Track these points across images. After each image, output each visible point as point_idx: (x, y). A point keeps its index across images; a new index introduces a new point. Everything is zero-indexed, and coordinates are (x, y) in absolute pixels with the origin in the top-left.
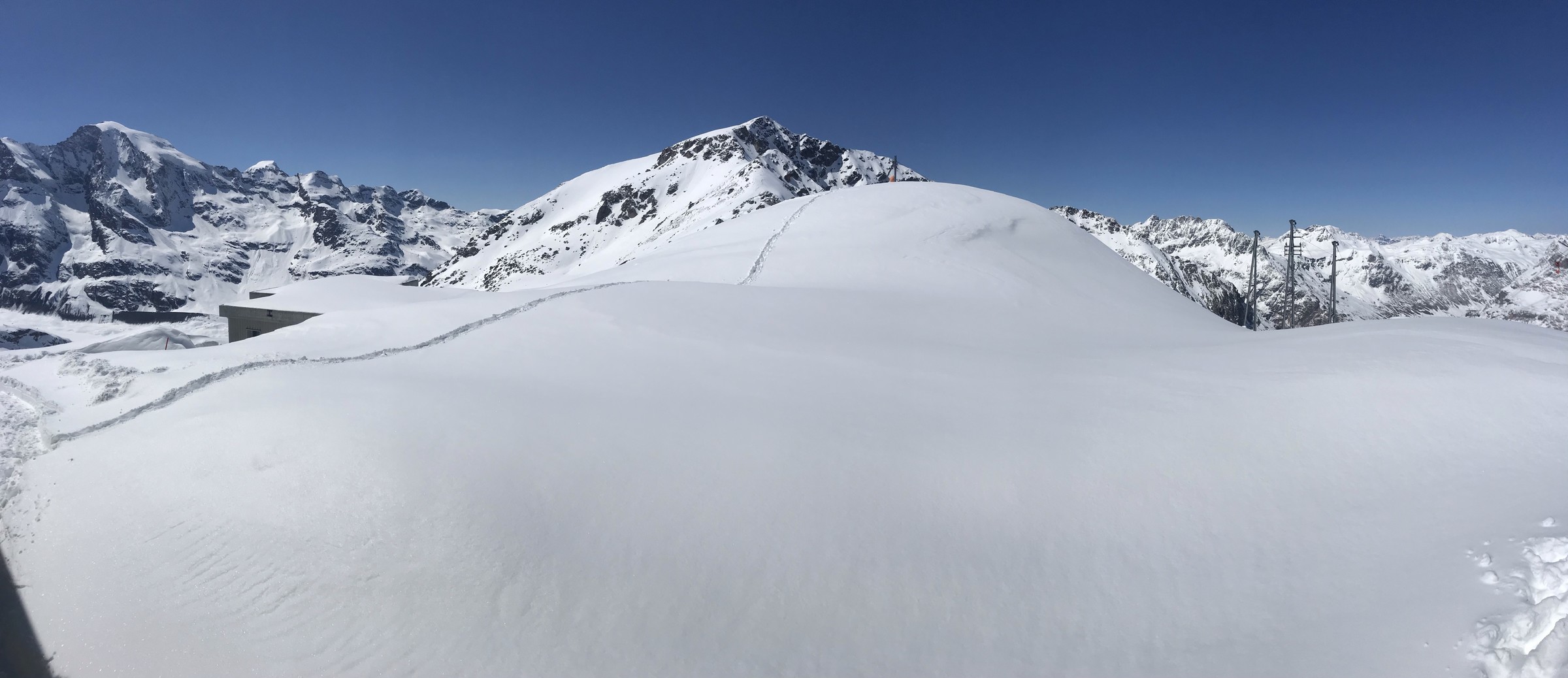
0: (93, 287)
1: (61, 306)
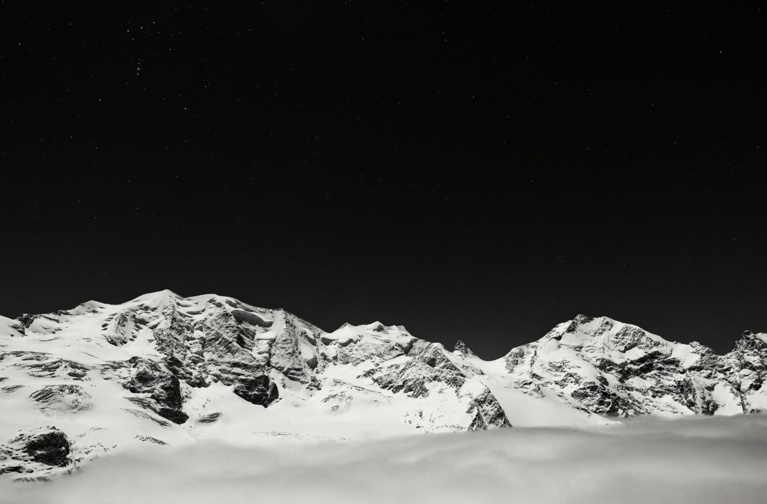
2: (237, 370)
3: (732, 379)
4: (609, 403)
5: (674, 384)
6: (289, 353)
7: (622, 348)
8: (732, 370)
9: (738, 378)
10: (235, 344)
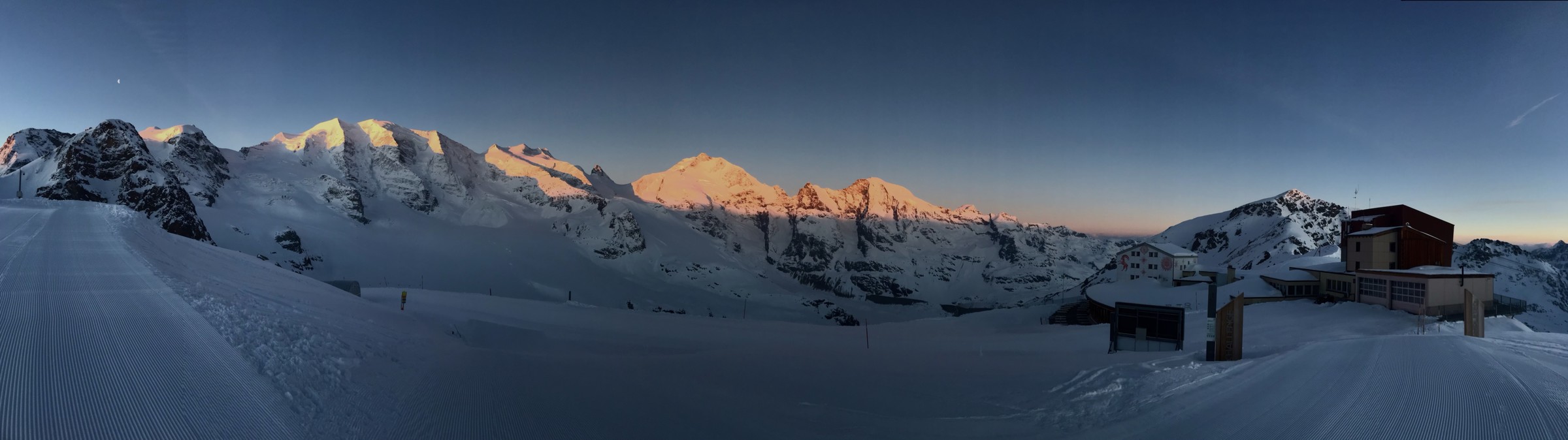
0: (855, 277)
1: (836, 286)
2: (403, 185)
3: (792, 213)
4: (712, 225)
5: (757, 213)
6: (445, 171)
7: (729, 185)
8: (793, 208)
9: (795, 213)
10: (398, 162)
